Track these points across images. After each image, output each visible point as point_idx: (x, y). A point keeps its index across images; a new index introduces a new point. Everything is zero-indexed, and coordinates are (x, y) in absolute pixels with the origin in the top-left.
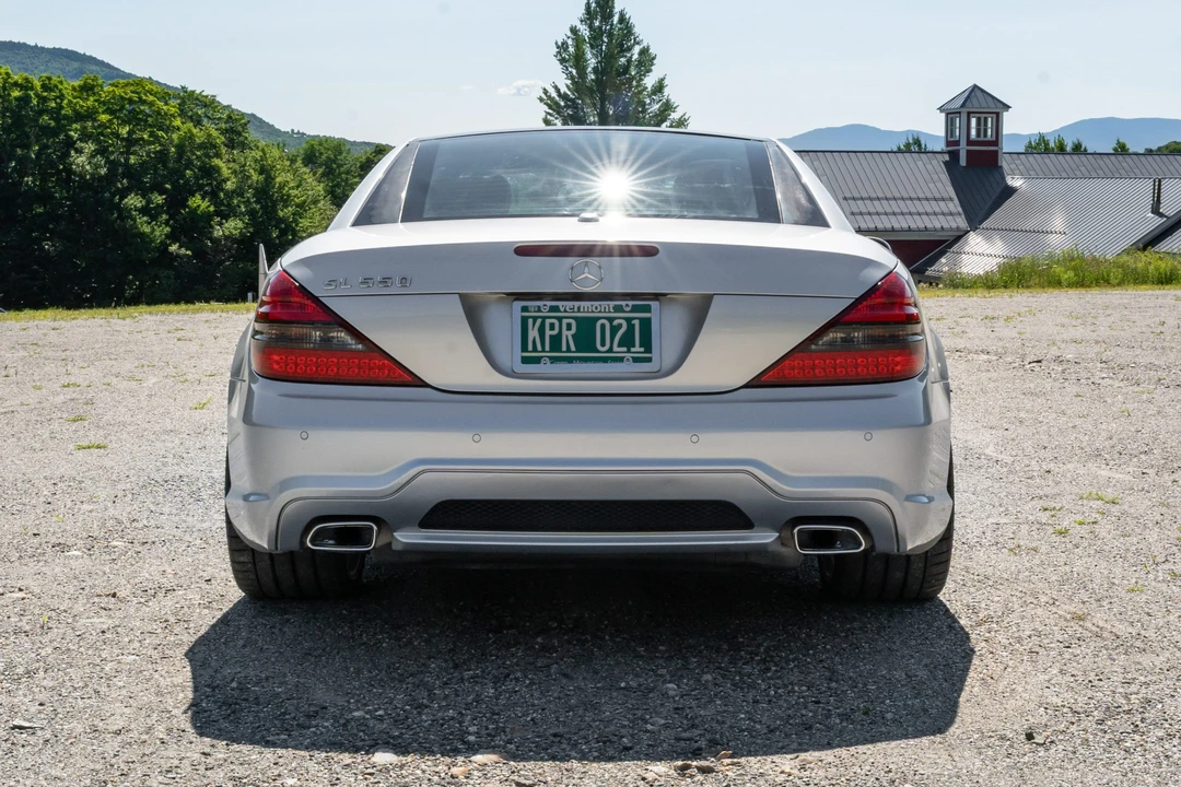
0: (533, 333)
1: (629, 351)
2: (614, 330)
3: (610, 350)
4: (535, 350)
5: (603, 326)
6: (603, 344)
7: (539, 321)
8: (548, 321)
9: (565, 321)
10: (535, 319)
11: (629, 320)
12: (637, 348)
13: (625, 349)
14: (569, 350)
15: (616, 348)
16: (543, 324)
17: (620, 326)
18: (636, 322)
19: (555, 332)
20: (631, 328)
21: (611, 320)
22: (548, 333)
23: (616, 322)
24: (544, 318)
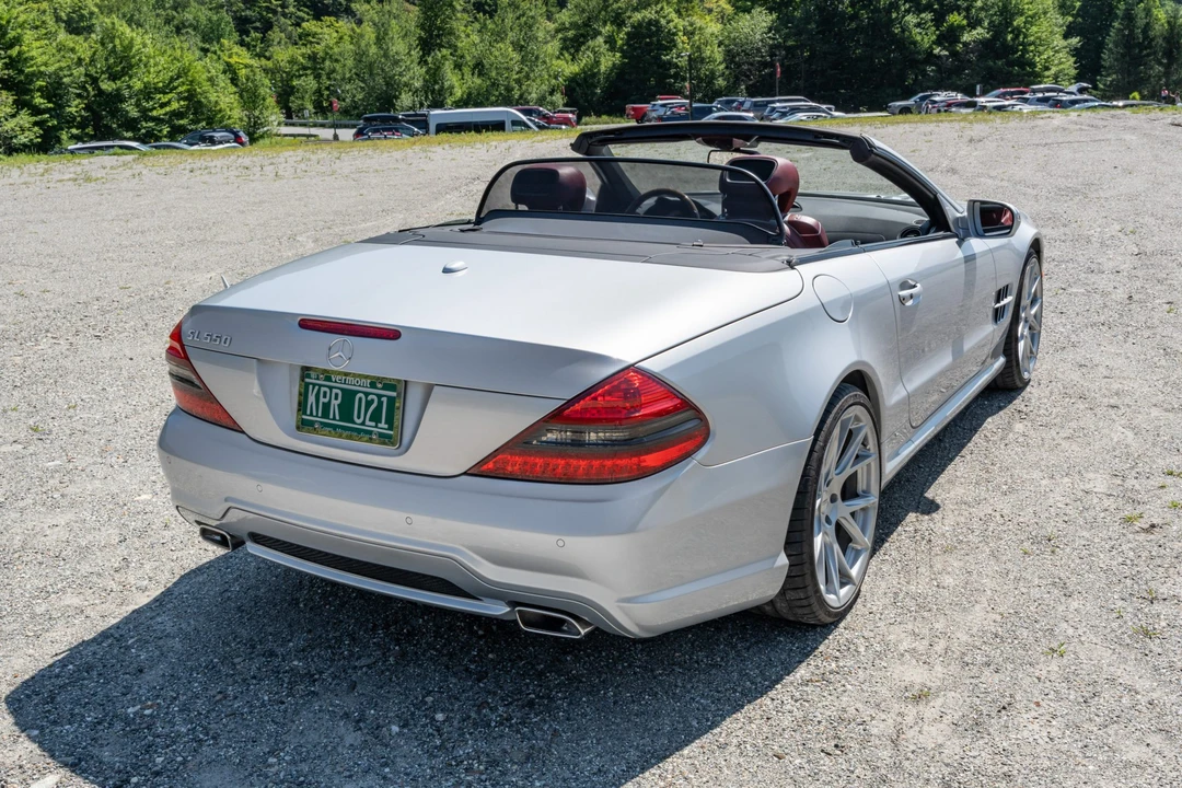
0: (312, 399)
1: (376, 427)
2: (369, 404)
3: (363, 424)
4: (311, 415)
5: (360, 399)
6: (359, 417)
7: (317, 387)
8: (323, 389)
9: (334, 391)
10: (314, 385)
11: (379, 396)
12: (383, 425)
13: (373, 424)
14: (334, 419)
15: (367, 423)
16: (319, 390)
17: (373, 401)
18: (384, 399)
19: (326, 400)
20: (380, 403)
21: (367, 394)
22: (322, 400)
23: (370, 397)
24: (320, 386)
